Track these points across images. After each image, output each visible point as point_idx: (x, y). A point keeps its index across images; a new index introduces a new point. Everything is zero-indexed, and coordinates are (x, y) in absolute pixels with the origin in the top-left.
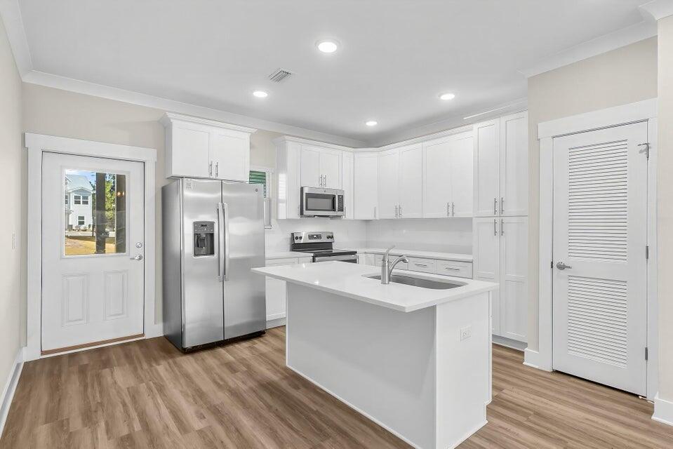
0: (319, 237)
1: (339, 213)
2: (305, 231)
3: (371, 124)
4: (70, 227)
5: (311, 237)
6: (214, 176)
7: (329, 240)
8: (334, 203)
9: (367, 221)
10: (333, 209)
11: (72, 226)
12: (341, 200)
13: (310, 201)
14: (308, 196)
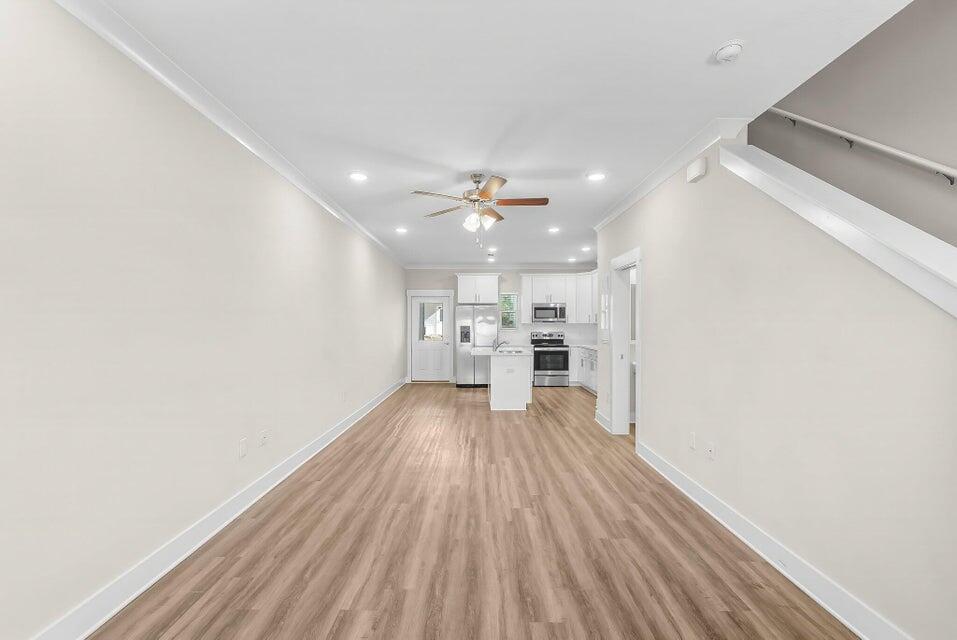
1: (562, 320)
2: (542, 332)
3: (572, 260)
5: (546, 335)
6: (477, 302)
7: (561, 338)
8: (560, 313)
10: (556, 317)
12: (562, 311)
13: (539, 311)
14: (536, 309)
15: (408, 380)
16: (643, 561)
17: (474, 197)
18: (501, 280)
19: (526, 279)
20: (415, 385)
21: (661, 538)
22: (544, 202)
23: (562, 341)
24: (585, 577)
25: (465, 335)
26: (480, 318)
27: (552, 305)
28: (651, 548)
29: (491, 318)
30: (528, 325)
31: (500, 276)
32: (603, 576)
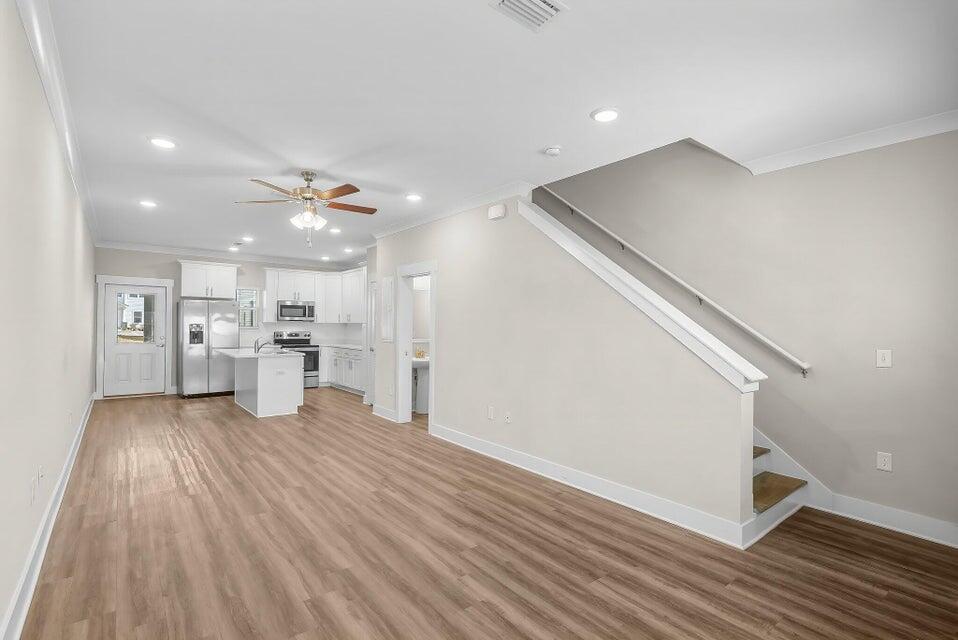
0: (296, 335)
1: (310, 319)
2: (286, 331)
3: (325, 258)
4: (124, 326)
5: (291, 335)
6: (209, 296)
7: (307, 338)
8: (308, 311)
9: (346, 324)
10: (304, 315)
11: (126, 323)
12: (312, 309)
13: (284, 310)
14: (282, 307)
15: (98, 396)
16: (492, 499)
17: (308, 195)
18: (239, 272)
19: (271, 275)
20: (110, 401)
21: (492, 484)
22: (372, 211)
23: (308, 341)
24: (468, 518)
25: (197, 336)
26: (217, 315)
27: (300, 304)
28: (491, 491)
29: (231, 316)
30: (272, 324)
31: (238, 269)
32: (477, 513)
